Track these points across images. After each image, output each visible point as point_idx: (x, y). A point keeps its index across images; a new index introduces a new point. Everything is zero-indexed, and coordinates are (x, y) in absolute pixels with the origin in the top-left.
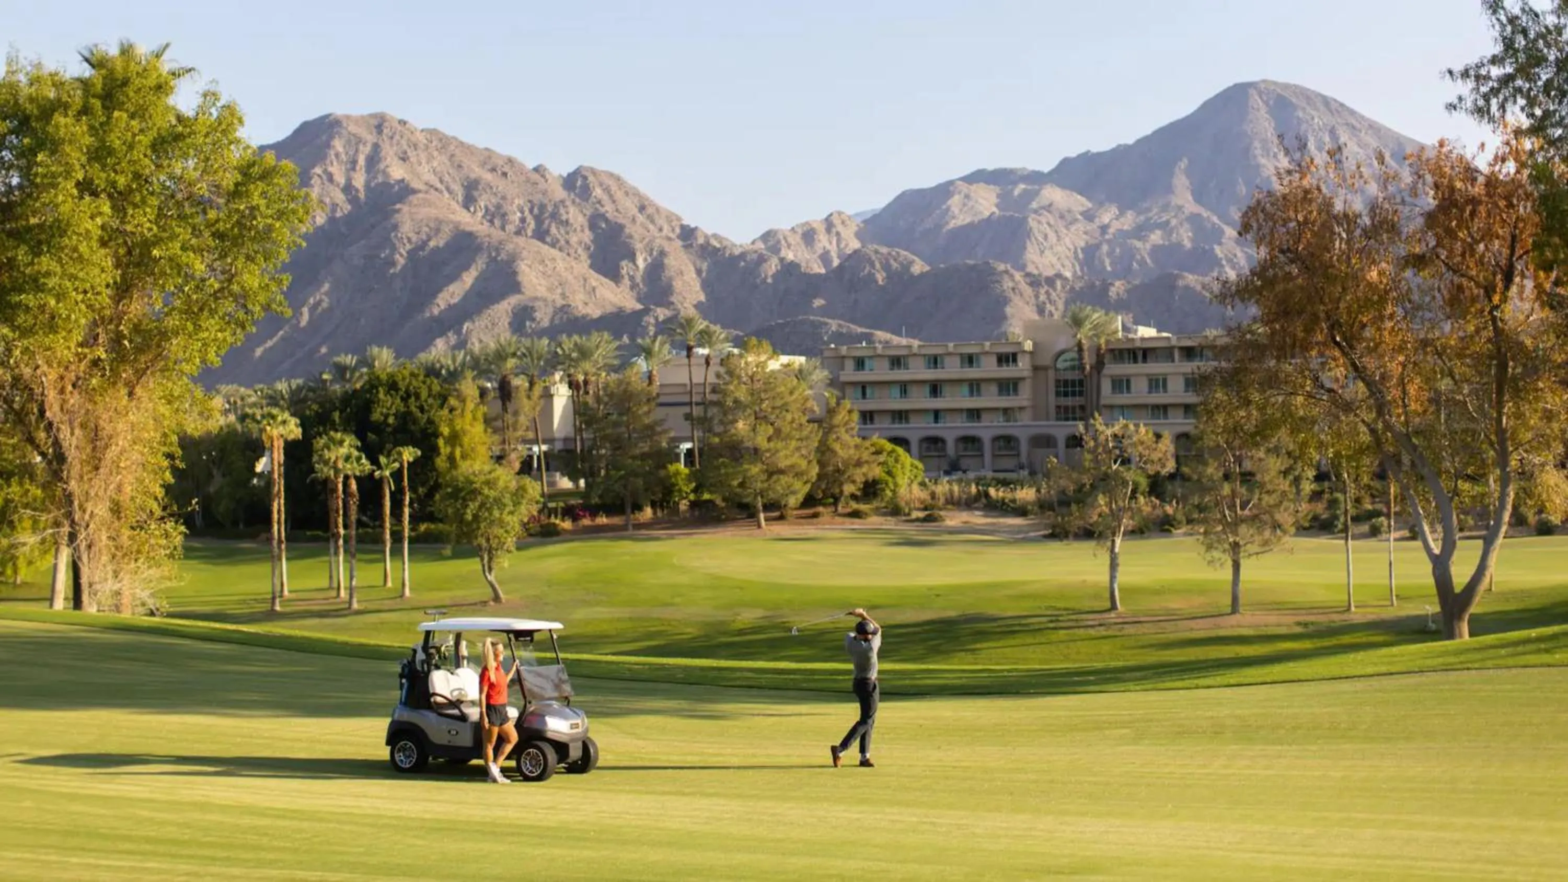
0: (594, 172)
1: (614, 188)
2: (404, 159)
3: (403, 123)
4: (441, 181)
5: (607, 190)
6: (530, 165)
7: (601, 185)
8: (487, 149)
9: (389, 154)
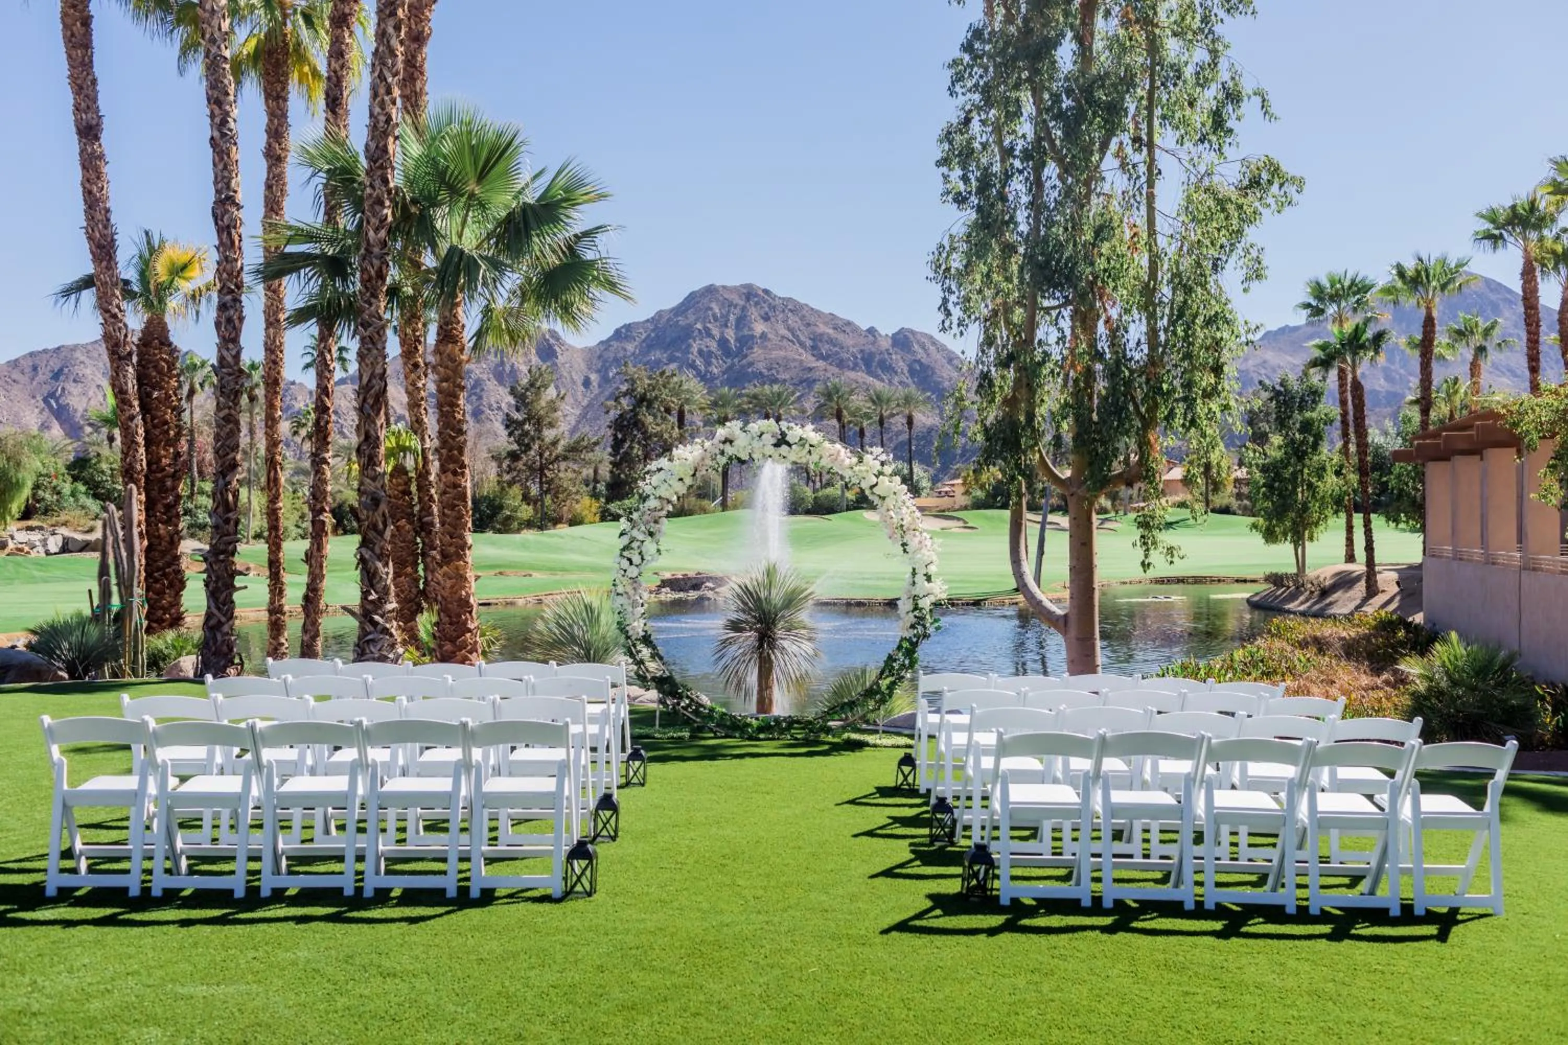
0: (913, 332)
1: (928, 345)
2: (766, 318)
3: (766, 292)
4: (793, 335)
5: (923, 347)
6: (864, 327)
7: (918, 342)
8: (831, 314)
9: (754, 313)
